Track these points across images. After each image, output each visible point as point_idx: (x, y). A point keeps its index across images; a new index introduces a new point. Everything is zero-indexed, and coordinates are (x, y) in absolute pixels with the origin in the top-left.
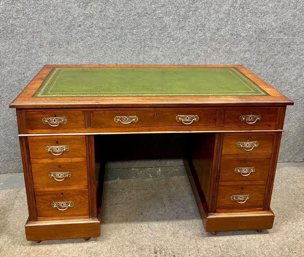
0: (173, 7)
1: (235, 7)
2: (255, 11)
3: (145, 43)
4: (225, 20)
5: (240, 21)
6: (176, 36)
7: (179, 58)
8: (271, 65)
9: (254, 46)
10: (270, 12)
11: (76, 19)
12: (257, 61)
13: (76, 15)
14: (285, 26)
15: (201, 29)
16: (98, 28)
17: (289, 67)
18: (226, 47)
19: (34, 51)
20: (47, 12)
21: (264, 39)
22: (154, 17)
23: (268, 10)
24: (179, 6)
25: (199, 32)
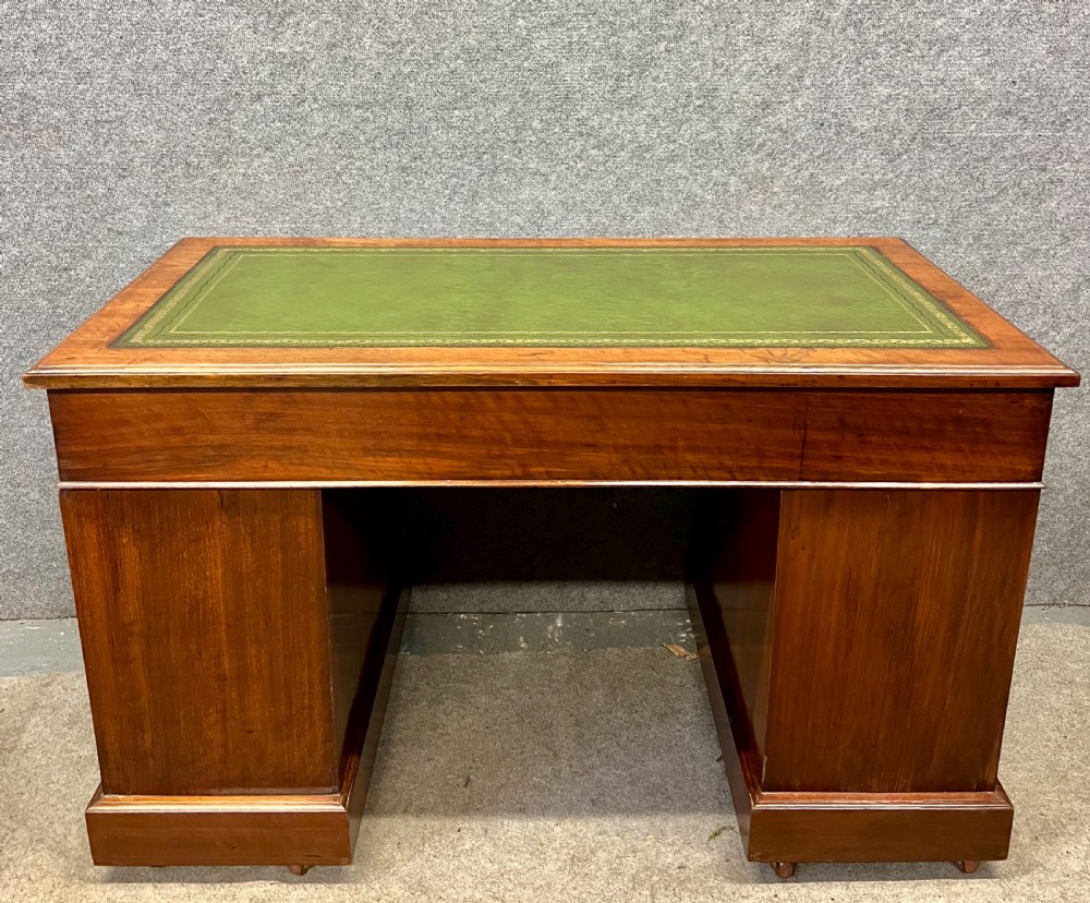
0: (594, 22)
1: (828, 21)
2: (907, 37)
3: (494, 157)
4: (791, 72)
5: (849, 71)
6: (608, 131)
7: (622, 211)
8: (974, 238)
9: (906, 168)
10: (965, 38)
11: (244, 73)
12: (919, 222)
13: (245, 59)
14: (1025, 90)
15: (700, 106)
16: (325, 104)
17: (1044, 247)
18: (798, 171)
19: (101, 190)
20: (143, 51)
21: (942, 138)
22: (526, 64)
23: (957, 30)
24: (618, 23)
25: (694, 116)
